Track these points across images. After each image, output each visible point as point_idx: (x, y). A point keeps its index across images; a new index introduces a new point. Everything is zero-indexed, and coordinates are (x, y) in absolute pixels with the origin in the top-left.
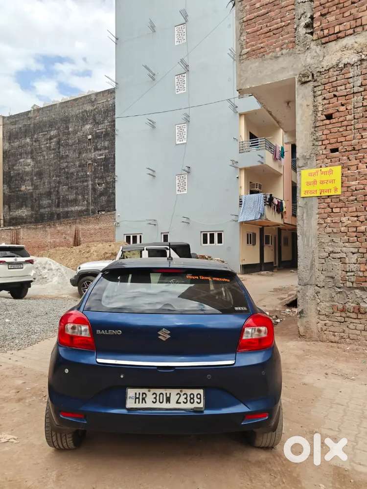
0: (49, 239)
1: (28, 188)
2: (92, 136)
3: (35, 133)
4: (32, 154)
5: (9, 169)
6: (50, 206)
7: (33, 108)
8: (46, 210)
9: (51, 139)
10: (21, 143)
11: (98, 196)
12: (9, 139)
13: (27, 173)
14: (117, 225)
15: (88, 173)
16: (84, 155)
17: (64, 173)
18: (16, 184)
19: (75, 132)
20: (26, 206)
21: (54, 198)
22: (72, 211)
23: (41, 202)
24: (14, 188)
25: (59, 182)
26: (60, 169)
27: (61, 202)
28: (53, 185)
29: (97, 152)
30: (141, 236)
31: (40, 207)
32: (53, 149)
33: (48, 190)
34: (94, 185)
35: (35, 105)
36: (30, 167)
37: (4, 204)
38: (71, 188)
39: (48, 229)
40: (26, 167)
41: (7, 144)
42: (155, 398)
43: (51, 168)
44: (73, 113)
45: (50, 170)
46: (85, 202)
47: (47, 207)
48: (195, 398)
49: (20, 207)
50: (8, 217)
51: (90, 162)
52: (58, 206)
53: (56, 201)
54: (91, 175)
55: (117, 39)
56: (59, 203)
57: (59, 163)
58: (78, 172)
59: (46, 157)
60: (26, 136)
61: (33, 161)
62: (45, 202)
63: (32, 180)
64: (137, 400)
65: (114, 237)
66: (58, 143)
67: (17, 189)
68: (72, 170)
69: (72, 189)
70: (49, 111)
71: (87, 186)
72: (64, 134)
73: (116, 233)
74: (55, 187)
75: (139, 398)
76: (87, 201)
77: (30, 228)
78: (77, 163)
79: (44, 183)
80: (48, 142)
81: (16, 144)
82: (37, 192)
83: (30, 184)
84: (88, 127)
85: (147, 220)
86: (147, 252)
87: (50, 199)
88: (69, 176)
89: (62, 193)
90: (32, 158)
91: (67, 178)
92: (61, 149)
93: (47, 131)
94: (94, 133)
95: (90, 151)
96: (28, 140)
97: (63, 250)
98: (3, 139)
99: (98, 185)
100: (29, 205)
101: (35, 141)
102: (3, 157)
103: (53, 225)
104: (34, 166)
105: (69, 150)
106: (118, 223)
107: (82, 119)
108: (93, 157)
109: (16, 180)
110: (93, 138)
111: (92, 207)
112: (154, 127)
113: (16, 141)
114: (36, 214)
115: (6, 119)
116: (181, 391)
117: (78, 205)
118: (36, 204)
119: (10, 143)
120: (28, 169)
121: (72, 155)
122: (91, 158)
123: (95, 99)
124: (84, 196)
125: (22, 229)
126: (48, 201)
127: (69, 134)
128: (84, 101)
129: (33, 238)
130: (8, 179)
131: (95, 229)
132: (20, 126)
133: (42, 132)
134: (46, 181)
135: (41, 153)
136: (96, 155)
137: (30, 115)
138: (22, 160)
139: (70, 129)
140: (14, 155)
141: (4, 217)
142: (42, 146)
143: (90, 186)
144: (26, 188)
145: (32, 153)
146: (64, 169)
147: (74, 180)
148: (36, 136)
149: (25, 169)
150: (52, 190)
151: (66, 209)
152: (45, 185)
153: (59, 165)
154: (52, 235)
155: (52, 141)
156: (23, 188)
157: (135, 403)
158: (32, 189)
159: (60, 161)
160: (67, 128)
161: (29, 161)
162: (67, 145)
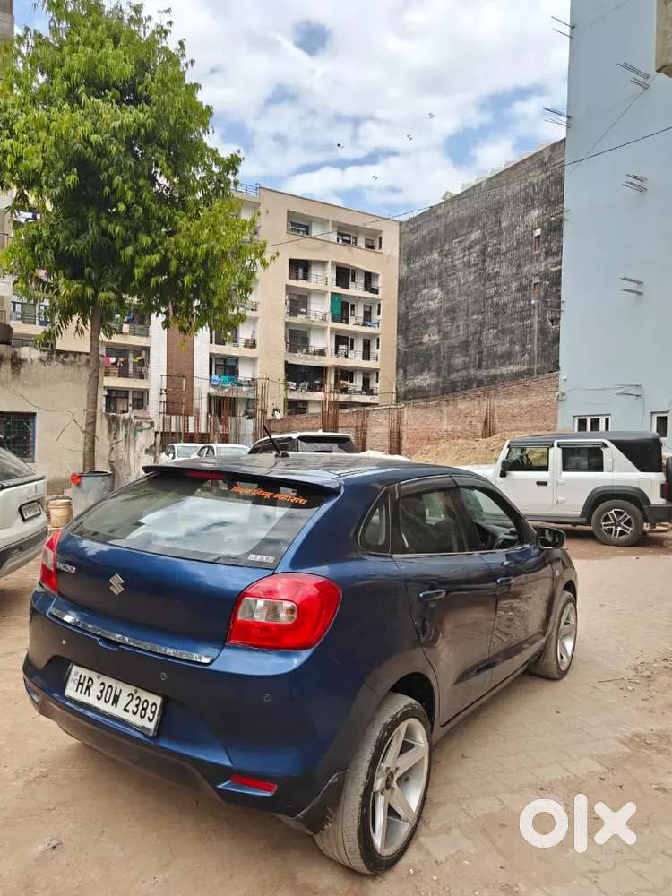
0: (446, 426)
1: (433, 338)
2: (542, 229)
3: (445, 240)
4: (440, 279)
5: (407, 308)
6: (466, 367)
7: (444, 198)
8: (460, 374)
9: (471, 247)
10: (425, 262)
11: (549, 345)
12: (408, 259)
13: (431, 313)
14: (560, 398)
15: (533, 302)
16: (526, 269)
17: (491, 306)
18: (415, 334)
19: (513, 227)
20: (430, 370)
21: (473, 352)
22: (502, 375)
23: (452, 362)
24: (413, 340)
25: (482, 324)
26: (485, 298)
27: (485, 358)
28: (472, 329)
29: (550, 260)
30: (607, 420)
31: (451, 369)
32: (474, 265)
33: (463, 339)
34: (543, 322)
35: (447, 193)
36: (436, 301)
37: (397, 368)
38: (503, 331)
39: (444, 408)
40: (431, 303)
41: (405, 268)
42: (102, 691)
43: (470, 299)
44: (510, 193)
45: (468, 304)
46: (527, 357)
47: (461, 369)
48: (148, 710)
49: (419, 372)
50: (402, 389)
51: (537, 280)
52: (480, 366)
53: (475, 359)
54: (538, 305)
55: (572, 27)
56: (481, 360)
57: (482, 288)
58: (514, 302)
59: (462, 281)
60: (432, 249)
61: (442, 290)
62: (459, 360)
63: (439, 324)
64: (80, 686)
65: (556, 421)
66: (483, 252)
67: (417, 341)
68: (505, 299)
69: (503, 334)
70: (469, 197)
71: (531, 326)
72: (493, 234)
73: (560, 412)
74: (476, 333)
75: (82, 684)
76: (530, 354)
77: (418, 407)
78: (514, 285)
79: (458, 327)
80: (467, 253)
81: (418, 265)
82: (447, 343)
83: (436, 331)
84: (535, 213)
85: (622, 386)
86: (560, 450)
87: (466, 356)
88: (499, 310)
89: (486, 343)
90: (440, 285)
91: (496, 314)
92: (487, 264)
93: (465, 235)
94: (546, 224)
95: (537, 260)
96: (435, 255)
97: (462, 444)
98: (400, 259)
99: (550, 324)
100: (434, 368)
101: (446, 256)
102: (399, 290)
103: (453, 400)
104: (444, 300)
105: (500, 263)
106: (563, 395)
107: (525, 201)
108: (542, 269)
109: (415, 326)
110: (545, 233)
111: (539, 366)
112: (642, 190)
113: (417, 259)
114: (443, 383)
115: (404, 225)
116: (136, 692)
117: (513, 363)
118: (444, 365)
119: (408, 265)
120: (434, 305)
121: (506, 270)
122: (540, 272)
123: (550, 156)
124: (524, 346)
125: (405, 409)
126: (464, 359)
127: (500, 233)
128: (530, 166)
129: (423, 423)
130: (404, 325)
131: (521, 407)
132: (424, 233)
133: (457, 238)
134: (462, 323)
135: (454, 274)
136: (549, 266)
137: (440, 212)
138: (425, 291)
139: (504, 224)
140: (414, 283)
141: (397, 389)
142: (457, 262)
143: (536, 327)
144: (430, 338)
145: (440, 276)
146: (491, 297)
147: (507, 317)
148: (446, 247)
149: (429, 305)
150: (471, 339)
151: (493, 372)
152: (459, 331)
153: (483, 292)
154: (450, 418)
155: (472, 250)
156: (426, 339)
157: (77, 690)
158: (440, 340)
159: (484, 285)
160: (499, 222)
161: (436, 291)
162: (498, 253)
